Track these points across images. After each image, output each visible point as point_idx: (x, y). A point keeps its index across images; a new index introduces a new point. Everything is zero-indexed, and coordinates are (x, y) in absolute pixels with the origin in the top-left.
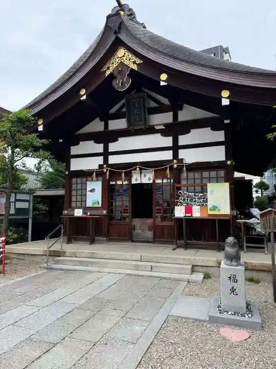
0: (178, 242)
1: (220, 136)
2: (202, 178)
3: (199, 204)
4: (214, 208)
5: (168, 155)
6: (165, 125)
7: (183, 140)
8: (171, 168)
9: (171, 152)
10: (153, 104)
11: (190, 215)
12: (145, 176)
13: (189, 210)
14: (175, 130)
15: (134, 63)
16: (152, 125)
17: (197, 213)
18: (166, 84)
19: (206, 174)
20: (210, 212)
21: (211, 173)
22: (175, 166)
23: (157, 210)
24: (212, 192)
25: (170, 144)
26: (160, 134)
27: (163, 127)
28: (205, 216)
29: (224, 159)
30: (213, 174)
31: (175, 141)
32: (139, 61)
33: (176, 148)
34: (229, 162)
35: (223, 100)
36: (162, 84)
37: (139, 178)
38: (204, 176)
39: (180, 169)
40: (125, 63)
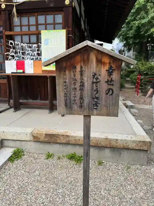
2: (37, 25)
3: (32, 57)
11: (21, 71)
17: (30, 69)
19: (41, 19)
21: (48, 17)
22: (3, 6)
38: (39, 22)
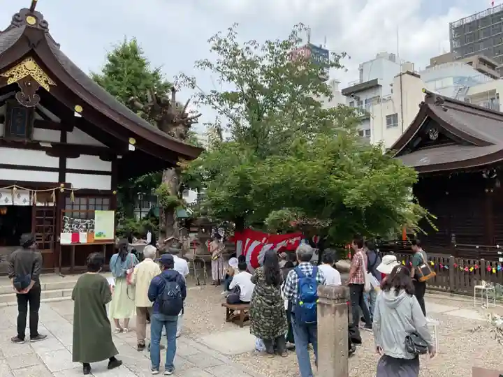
0: (62, 269)
1: (107, 166)
4: (100, 234)
5: (53, 177)
6: (52, 143)
7: (71, 163)
8: (57, 192)
9: (57, 174)
10: (38, 117)
12: (19, 196)
13: (75, 236)
14: (63, 151)
15: (46, 82)
16: (36, 141)
17: (83, 239)
18: (80, 116)
19: (92, 201)
20: (96, 238)
22: (62, 190)
23: (37, 236)
24: (99, 218)
25: (57, 166)
26: (45, 152)
27: (49, 145)
28: (92, 243)
29: (110, 189)
30: (99, 201)
31: (63, 163)
32: (51, 82)
33: (62, 170)
34: (114, 192)
35: (130, 146)
36: (76, 115)
37: (10, 199)
38: (90, 203)
39: (67, 193)
40: (34, 78)
